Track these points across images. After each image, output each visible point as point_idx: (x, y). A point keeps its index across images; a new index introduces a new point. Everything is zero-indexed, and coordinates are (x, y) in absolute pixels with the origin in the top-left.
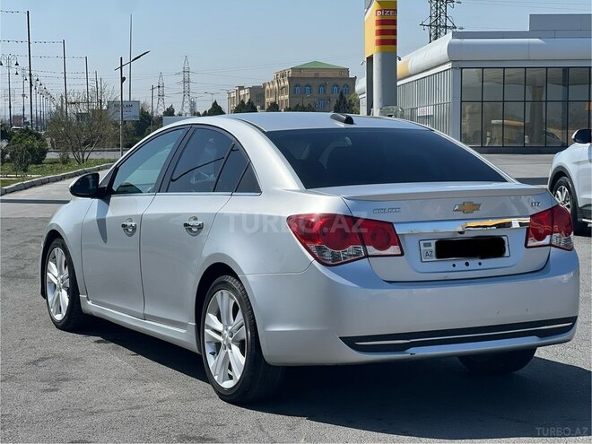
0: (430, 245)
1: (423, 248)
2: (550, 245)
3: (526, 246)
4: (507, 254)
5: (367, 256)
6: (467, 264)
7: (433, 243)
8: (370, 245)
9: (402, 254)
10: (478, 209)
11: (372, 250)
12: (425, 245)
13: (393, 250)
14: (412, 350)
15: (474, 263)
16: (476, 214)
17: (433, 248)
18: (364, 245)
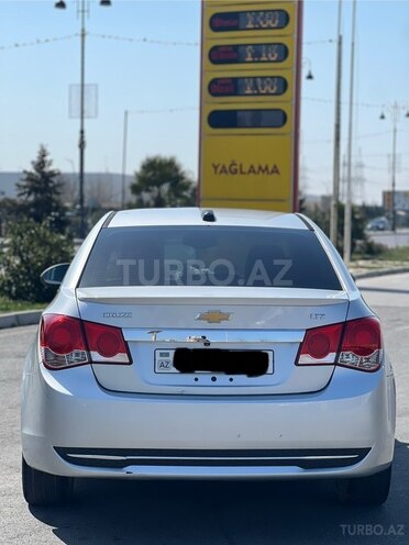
0: (167, 355)
1: (158, 358)
2: (336, 364)
3: (296, 363)
4: (270, 370)
5: (91, 362)
6: (214, 379)
7: (172, 353)
8: (94, 350)
9: (131, 363)
10: (227, 319)
11: (96, 356)
12: (161, 355)
13: (121, 357)
14: (129, 468)
15: (223, 378)
16: (224, 324)
17: (171, 358)
18: (88, 350)
